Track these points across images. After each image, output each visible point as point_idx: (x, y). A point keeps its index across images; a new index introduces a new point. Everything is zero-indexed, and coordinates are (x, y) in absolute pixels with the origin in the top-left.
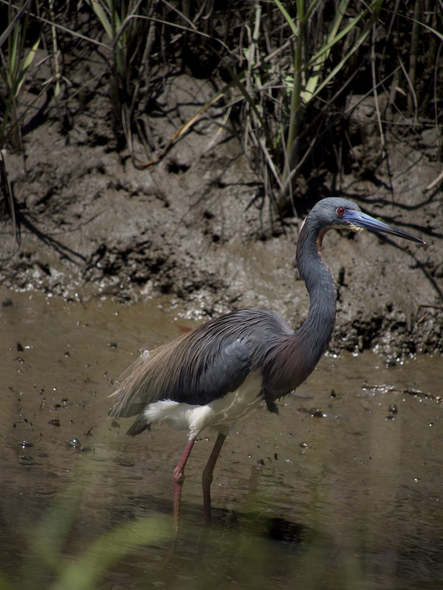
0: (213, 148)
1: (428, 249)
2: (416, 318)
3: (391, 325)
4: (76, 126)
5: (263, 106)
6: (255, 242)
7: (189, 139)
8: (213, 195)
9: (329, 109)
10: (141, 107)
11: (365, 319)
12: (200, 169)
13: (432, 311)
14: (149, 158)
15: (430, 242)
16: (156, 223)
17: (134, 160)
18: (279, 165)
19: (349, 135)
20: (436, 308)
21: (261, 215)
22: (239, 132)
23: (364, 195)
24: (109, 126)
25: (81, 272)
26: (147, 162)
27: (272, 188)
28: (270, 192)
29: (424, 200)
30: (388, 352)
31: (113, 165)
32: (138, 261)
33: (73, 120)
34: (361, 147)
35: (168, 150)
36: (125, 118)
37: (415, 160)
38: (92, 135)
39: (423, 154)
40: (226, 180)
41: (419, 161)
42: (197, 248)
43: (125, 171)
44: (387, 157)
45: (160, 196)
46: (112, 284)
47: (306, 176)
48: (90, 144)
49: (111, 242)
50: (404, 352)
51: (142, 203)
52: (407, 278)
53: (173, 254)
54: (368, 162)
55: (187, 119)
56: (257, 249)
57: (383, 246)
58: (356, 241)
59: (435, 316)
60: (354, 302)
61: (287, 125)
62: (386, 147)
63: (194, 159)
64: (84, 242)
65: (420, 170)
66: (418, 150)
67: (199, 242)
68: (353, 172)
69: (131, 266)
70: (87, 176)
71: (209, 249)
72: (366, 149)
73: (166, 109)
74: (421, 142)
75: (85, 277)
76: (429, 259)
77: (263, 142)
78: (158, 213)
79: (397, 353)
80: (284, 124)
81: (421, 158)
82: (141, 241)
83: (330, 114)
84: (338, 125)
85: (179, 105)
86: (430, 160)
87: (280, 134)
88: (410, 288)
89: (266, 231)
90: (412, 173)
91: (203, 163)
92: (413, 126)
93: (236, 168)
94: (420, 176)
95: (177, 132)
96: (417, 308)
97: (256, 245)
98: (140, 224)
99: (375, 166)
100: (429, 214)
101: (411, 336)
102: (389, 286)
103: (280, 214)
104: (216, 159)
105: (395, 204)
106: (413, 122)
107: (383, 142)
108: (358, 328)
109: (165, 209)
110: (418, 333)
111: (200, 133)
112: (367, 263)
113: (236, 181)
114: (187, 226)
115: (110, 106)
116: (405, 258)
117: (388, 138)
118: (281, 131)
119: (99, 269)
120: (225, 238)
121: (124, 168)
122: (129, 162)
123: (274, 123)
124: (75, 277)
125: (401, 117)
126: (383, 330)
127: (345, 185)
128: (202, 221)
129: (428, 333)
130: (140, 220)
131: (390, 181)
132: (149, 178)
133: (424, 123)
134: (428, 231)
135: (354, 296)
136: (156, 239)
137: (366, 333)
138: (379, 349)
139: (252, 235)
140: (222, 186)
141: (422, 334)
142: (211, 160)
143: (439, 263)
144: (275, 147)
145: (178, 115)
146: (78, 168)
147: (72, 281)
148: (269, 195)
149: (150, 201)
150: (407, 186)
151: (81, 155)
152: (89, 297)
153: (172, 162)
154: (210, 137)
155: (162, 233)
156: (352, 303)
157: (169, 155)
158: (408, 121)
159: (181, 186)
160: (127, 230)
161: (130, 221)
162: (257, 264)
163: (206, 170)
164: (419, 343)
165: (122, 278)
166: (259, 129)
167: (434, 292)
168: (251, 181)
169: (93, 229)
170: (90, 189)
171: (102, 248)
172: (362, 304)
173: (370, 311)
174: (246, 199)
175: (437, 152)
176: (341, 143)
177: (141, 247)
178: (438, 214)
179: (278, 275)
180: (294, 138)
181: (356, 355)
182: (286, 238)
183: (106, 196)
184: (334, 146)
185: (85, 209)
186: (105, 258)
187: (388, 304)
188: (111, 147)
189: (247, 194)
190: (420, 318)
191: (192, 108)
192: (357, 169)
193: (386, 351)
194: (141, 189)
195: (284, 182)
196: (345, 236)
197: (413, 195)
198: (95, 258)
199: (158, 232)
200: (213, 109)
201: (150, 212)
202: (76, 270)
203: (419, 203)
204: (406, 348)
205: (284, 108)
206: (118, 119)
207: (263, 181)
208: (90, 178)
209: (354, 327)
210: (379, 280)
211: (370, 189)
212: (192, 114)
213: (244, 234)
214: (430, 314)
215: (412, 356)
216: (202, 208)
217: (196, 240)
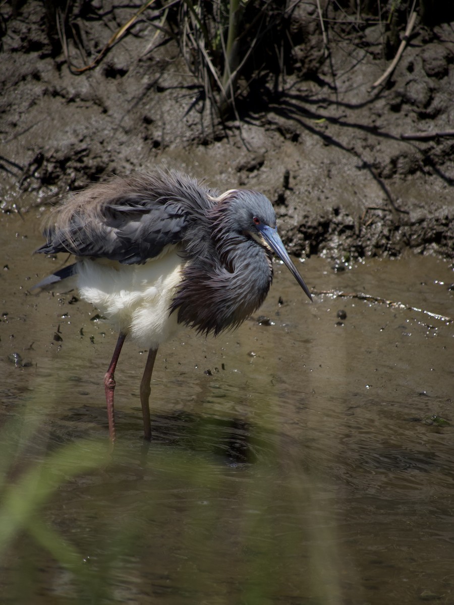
0: (150, 51)
1: (375, 150)
2: (364, 220)
3: (338, 229)
4: (9, 32)
5: (201, 6)
6: (197, 147)
7: (125, 42)
8: (152, 100)
9: (270, 8)
10: (76, 11)
11: (312, 223)
12: (137, 73)
13: (380, 213)
14: (85, 63)
15: (376, 143)
16: (94, 130)
17: (70, 65)
18: (219, 67)
19: (290, 33)
20: (384, 210)
21: (202, 119)
22: (177, 34)
23: (307, 96)
24: (43, 31)
25: (19, 182)
26: (83, 68)
27: (213, 91)
28: (210, 96)
29: (369, 99)
30: (336, 256)
31: (48, 71)
32: (77, 170)
33: (6, 26)
34: (303, 46)
35: (105, 54)
36: (60, 22)
37: (359, 59)
38: (26, 41)
39: (367, 52)
40: (165, 84)
41: (363, 59)
42: (137, 154)
43: (61, 77)
44: (329, 55)
45: (97, 101)
46: (50, 193)
47: (248, 78)
48: (24, 50)
49: (49, 150)
50: (353, 257)
51: (79, 110)
52: (354, 180)
53: (113, 161)
54: (311, 61)
55: (123, 22)
56: (199, 154)
57: (328, 148)
58: (301, 143)
59: (383, 219)
60: (300, 206)
61: (226, 26)
62: (328, 46)
63: (132, 62)
64: (21, 151)
65: (364, 68)
66: (361, 48)
67: (139, 149)
68: (296, 71)
69: (69, 174)
70: (22, 83)
71: (149, 156)
72: (309, 48)
73: (101, 12)
74: (364, 40)
75: (23, 187)
76: (375, 160)
77: (202, 44)
78: (96, 119)
79: (345, 257)
80: (224, 25)
81: (365, 56)
82: (79, 149)
83: (271, 13)
84: (279, 25)
85: (114, 7)
86: (375, 58)
87: (220, 35)
88: (356, 190)
89: (207, 135)
90: (356, 71)
91: (141, 67)
92: (355, 23)
93: (175, 71)
94: (364, 75)
95: (114, 35)
96: (364, 210)
97: (198, 149)
98: (78, 132)
99: (317, 65)
100: (374, 114)
101: (359, 239)
102: (335, 189)
103: (221, 117)
104: (154, 63)
105: (339, 104)
106: (356, 19)
107: (325, 41)
108: (304, 233)
109: (104, 116)
110: (366, 236)
111: (136, 36)
112: (312, 166)
113: (176, 84)
114: (127, 132)
115: (44, 10)
116: (350, 160)
117: (330, 37)
118: (220, 32)
119: (37, 178)
120: (165, 143)
121: (60, 74)
122: (64, 68)
123: (212, 24)
124: (12, 187)
125: (343, 14)
126: (331, 234)
127: (288, 86)
128: (142, 127)
129: (377, 235)
130: (78, 128)
131: (334, 81)
132: (86, 83)
133: (367, 20)
134: (374, 130)
135: (300, 200)
136: (95, 147)
137: (313, 238)
138: (327, 253)
139: (193, 140)
140: (161, 90)
141: (370, 237)
142: (149, 63)
143: (385, 163)
144: (214, 48)
145: (114, 18)
146: (13, 75)
147: (9, 192)
148: (210, 98)
149: (87, 108)
150: (351, 86)
151: (15, 62)
152: (27, 207)
153: (109, 66)
154: (147, 40)
155: (101, 140)
156: (298, 207)
157: (105, 60)
158: (351, 19)
159: (119, 91)
160: (65, 138)
161: (68, 129)
162: (199, 170)
163: (145, 74)
164: (367, 246)
165: (60, 188)
166: (197, 31)
167: (382, 194)
168: (190, 84)
169: (29, 138)
170: (25, 97)
171: (39, 156)
172: (308, 208)
173: (317, 215)
174: (186, 103)
175: (381, 50)
176: (282, 43)
177: (79, 155)
178: (384, 114)
179: (221, 180)
180: (233, 39)
181: (302, 260)
182: (229, 143)
183: (42, 103)
184: (276, 46)
185: (20, 117)
186: (43, 167)
187: (335, 208)
188: (46, 52)
189: (188, 98)
190: (368, 221)
191: (128, 10)
192: (299, 69)
193: (334, 255)
194: (77, 95)
195: (225, 85)
196: (289, 139)
197: (357, 94)
198: (33, 168)
199: (97, 139)
200: (150, 11)
201: (88, 119)
202: (13, 180)
203: (363, 101)
204: (354, 252)
205: (223, 8)
206: (53, 23)
207: (203, 84)
208: (26, 85)
209: (300, 231)
210: (324, 183)
211: (314, 90)
212: (128, 17)
213: (185, 139)
214: (378, 216)
215: (360, 260)
216: (141, 113)
217: (136, 146)
